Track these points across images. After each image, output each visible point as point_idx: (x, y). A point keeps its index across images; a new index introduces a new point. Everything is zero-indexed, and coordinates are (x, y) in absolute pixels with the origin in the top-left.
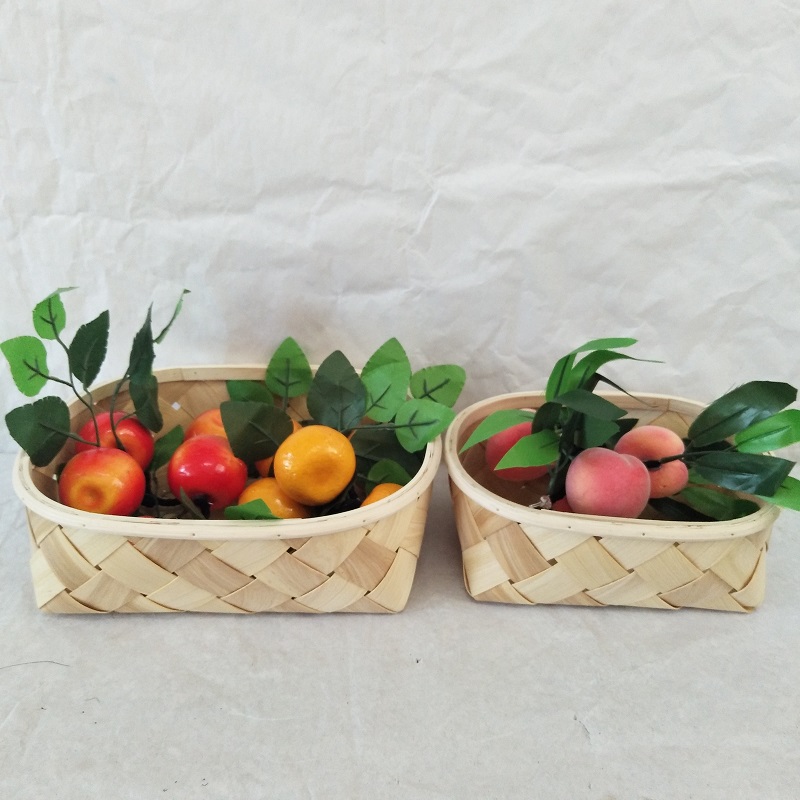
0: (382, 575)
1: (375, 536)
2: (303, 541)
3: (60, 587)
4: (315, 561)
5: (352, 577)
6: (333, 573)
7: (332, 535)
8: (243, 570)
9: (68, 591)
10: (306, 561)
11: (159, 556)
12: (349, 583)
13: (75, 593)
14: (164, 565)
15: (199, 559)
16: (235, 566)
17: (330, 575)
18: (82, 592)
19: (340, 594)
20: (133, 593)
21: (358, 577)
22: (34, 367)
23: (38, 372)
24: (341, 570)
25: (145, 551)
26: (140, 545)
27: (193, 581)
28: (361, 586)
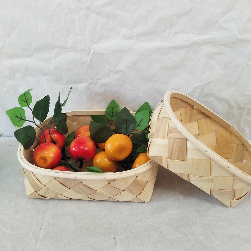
0: (142, 191)
1: (139, 178)
2: (114, 180)
3: (33, 191)
4: (118, 187)
5: (131, 192)
6: (124, 190)
7: (124, 179)
8: (93, 189)
9: (36, 192)
10: (115, 187)
11: (64, 183)
12: (130, 194)
13: (38, 193)
14: (67, 186)
15: (78, 185)
16: (90, 187)
17: (123, 191)
18: (41, 192)
19: (127, 196)
20: (57, 194)
21: (133, 192)
22: (20, 117)
23: (21, 119)
24: (127, 189)
25: (60, 181)
26: (58, 179)
27: (76, 191)
28: (134, 194)
